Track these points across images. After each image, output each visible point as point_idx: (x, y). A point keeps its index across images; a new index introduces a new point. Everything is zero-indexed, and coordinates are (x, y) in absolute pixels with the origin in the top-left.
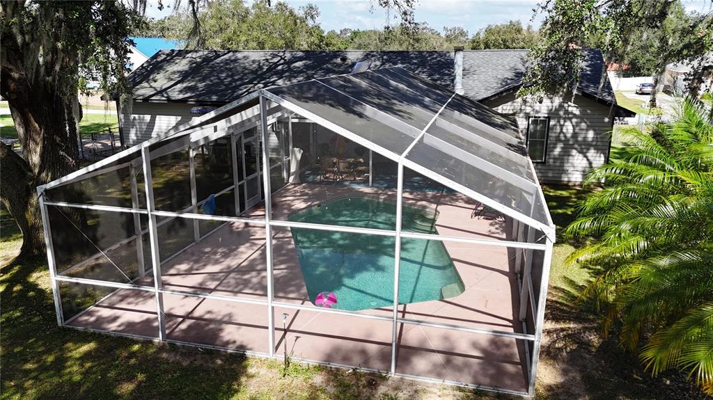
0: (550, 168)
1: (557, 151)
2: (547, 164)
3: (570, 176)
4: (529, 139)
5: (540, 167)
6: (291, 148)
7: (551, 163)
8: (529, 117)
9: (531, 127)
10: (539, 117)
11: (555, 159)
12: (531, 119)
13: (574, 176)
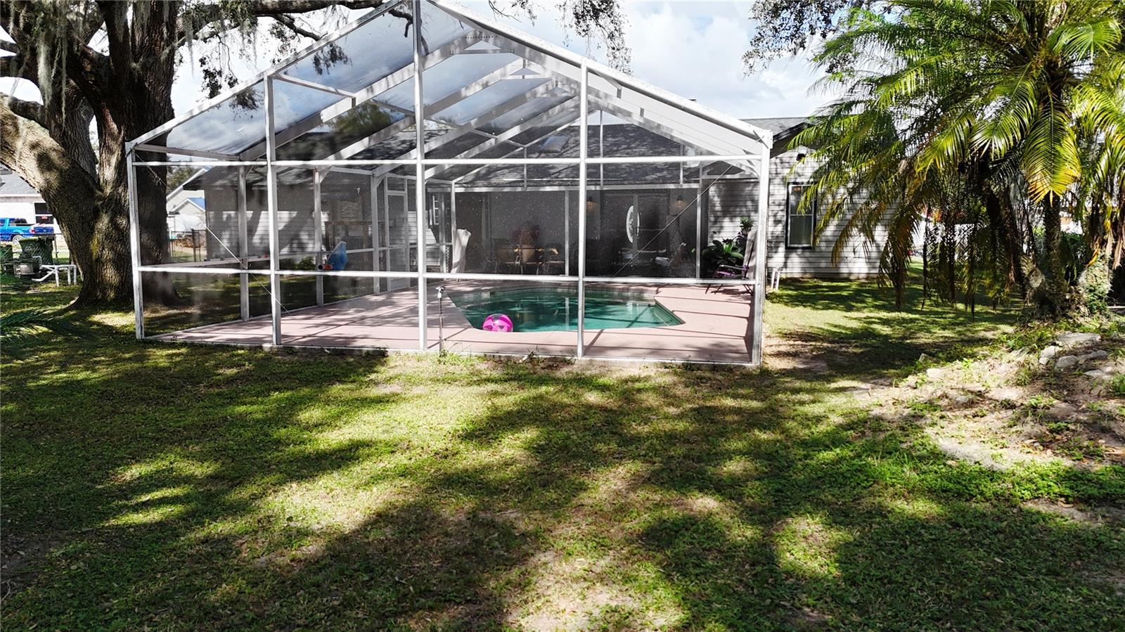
0: (822, 256)
1: (830, 231)
2: (817, 250)
3: (850, 265)
4: (790, 215)
5: (807, 254)
6: (453, 229)
7: (823, 249)
8: (789, 184)
9: (792, 198)
10: (802, 183)
11: (828, 241)
12: (791, 186)
13: (856, 265)
